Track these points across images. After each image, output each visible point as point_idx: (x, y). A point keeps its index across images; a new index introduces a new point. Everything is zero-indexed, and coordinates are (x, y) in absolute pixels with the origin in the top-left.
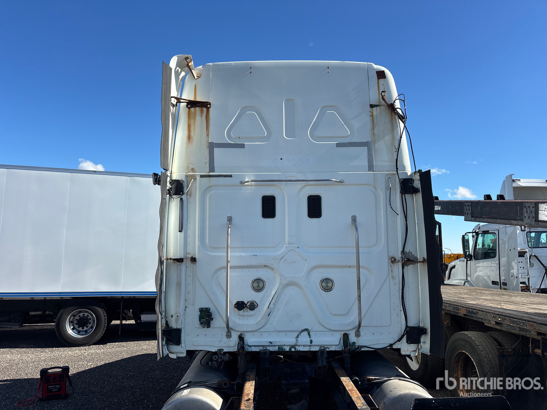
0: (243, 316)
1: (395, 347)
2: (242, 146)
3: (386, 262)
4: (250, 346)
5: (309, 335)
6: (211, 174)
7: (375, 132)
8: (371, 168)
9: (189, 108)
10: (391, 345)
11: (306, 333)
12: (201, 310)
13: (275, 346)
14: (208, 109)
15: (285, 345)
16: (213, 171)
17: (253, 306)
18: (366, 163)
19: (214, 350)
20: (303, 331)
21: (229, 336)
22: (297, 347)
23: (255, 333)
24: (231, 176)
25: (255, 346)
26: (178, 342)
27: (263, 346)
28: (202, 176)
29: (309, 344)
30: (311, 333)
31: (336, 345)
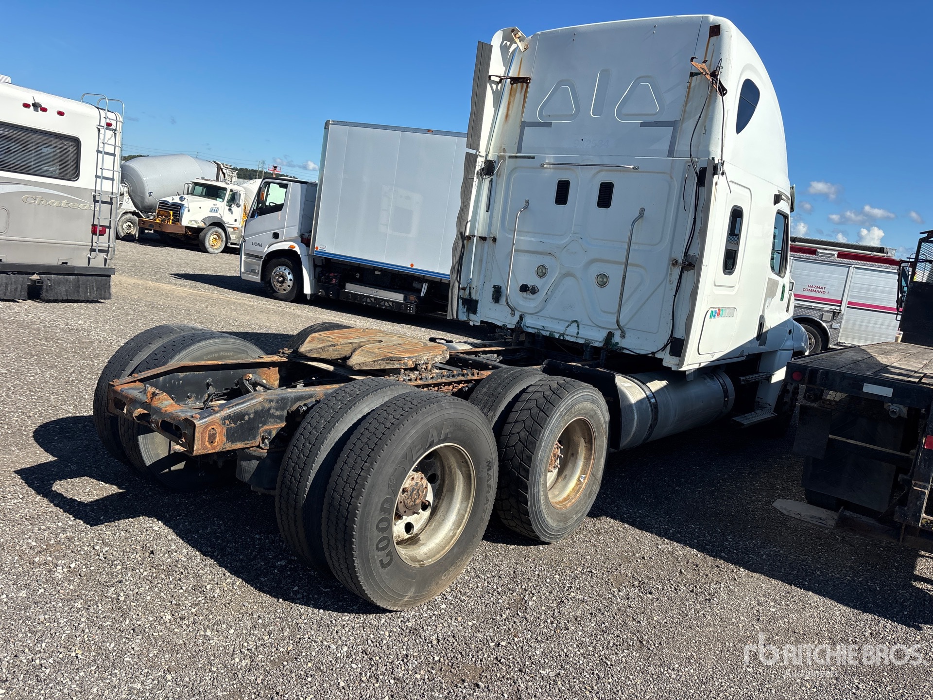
0: (526, 298)
1: (657, 356)
2: (549, 125)
3: (665, 262)
4: (528, 327)
5: (578, 327)
6: (518, 154)
7: (687, 109)
8: (671, 153)
9: (512, 84)
10: (653, 353)
11: (575, 325)
12: (494, 287)
13: (547, 331)
14: (528, 84)
15: (555, 332)
16: (519, 151)
17: (534, 291)
18: (666, 147)
19: (500, 324)
20: (573, 322)
21: (513, 315)
22: (565, 336)
23: (534, 316)
24: (533, 158)
25: (531, 328)
26: (475, 312)
27: (537, 329)
28: (510, 157)
29: (576, 335)
30: (580, 326)
31: (600, 342)
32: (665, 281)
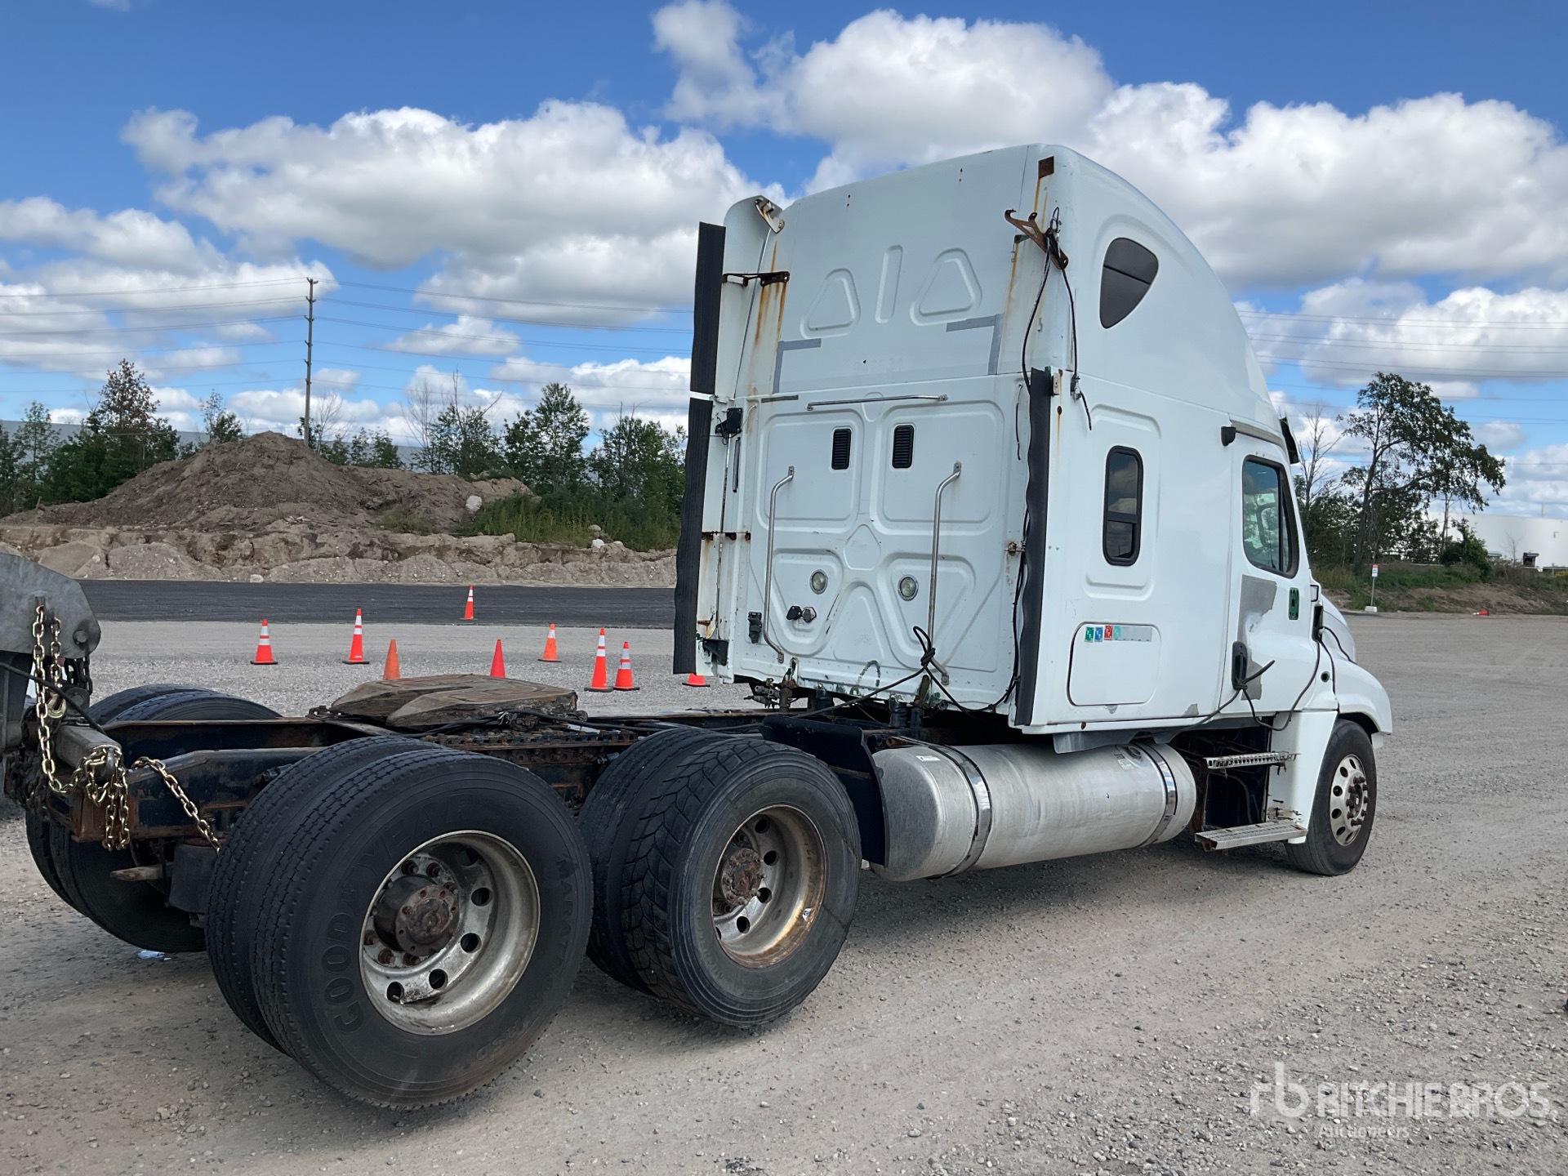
0: (799, 630)
1: (999, 711)
2: (817, 343)
3: (999, 551)
4: (804, 679)
5: (879, 671)
6: (776, 395)
7: (1013, 294)
8: (992, 369)
9: (763, 286)
10: (991, 707)
11: (873, 668)
12: (751, 615)
13: (833, 683)
14: (785, 282)
15: (843, 684)
16: (776, 390)
17: (809, 617)
18: (985, 360)
19: (763, 679)
20: (870, 664)
21: (781, 661)
22: (860, 690)
23: (811, 660)
24: (796, 398)
25: (809, 680)
26: (724, 663)
27: (818, 681)
28: (764, 400)
29: (875, 686)
30: (881, 669)
31: (912, 695)
32: (999, 583)
